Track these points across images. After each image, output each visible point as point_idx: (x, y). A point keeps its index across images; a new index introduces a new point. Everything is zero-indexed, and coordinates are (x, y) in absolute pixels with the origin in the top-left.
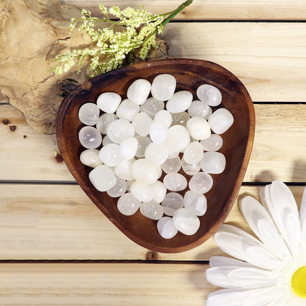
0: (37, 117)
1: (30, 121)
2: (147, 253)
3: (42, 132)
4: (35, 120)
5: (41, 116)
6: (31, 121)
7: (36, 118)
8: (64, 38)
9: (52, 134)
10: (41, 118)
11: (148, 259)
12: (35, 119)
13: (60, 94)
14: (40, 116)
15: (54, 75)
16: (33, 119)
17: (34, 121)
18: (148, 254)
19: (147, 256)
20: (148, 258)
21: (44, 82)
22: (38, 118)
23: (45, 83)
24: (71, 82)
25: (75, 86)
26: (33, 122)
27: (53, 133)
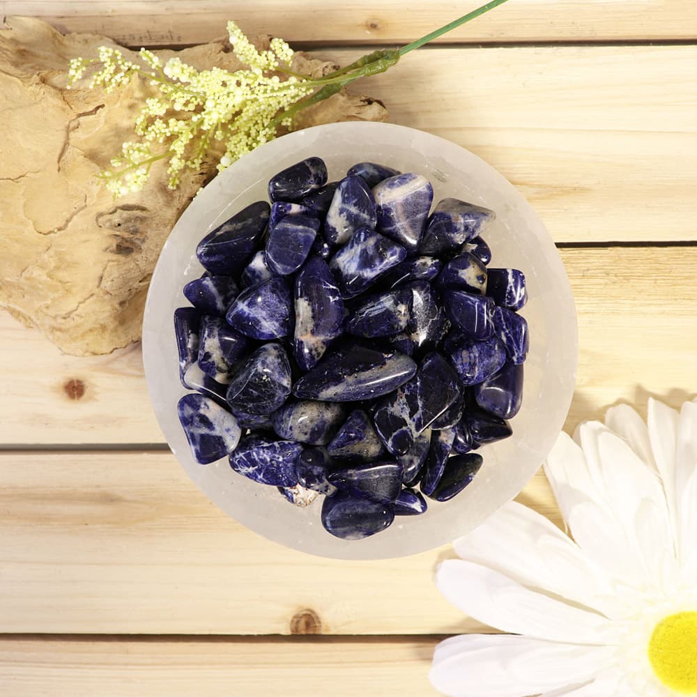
0: (64, 318)
1: (52, 332)
2: (295, 617)
3: (86, 352)
4: (63, 327)
5: (75, 313)
6: (55, 331)
7: (63, 321)
8: (91, 108)
9: (112, 352)
10: (75, 317)
11: (297, 631)
12: (62, 324)
13: (111, 248)
14: (72, 315)
15: (86, 206)
16: (58, 326)
17: (60, 330)
18: (295, 620)
19: (294, 625)
20: (297, 629)
21: (64, 229)
22: (68, 319)
23: (68, 229)
24: (130, 212)
25: (141, 220)
26: (58, 333)
27: (114, 349)
